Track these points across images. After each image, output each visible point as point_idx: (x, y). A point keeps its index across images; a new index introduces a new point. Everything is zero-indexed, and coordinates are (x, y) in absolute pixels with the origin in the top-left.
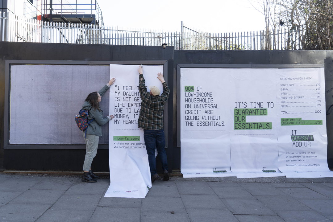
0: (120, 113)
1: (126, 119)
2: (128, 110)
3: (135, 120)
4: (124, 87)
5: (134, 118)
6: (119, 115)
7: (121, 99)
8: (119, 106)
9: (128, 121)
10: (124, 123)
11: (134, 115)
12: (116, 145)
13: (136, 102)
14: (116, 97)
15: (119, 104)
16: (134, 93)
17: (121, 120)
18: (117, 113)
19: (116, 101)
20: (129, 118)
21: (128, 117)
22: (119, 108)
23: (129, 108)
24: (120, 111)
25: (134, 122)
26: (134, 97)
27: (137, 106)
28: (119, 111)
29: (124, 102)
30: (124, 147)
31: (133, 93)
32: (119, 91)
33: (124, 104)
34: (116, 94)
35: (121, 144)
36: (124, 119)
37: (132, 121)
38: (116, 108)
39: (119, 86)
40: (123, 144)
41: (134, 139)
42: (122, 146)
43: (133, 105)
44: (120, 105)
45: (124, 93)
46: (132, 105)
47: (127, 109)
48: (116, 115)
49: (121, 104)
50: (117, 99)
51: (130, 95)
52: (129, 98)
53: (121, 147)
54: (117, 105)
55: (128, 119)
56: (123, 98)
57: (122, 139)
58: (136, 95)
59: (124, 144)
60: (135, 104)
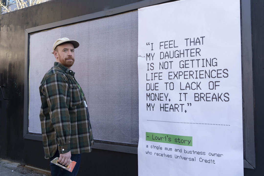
0: (154, 92)
1: (164, 102)
2: (168, 85)
3: (182, 105)
4: (162, 44)
5: (180, 100)
6: (153, 95)
7: (156, 66)
8: (153, 79)
9: (168, 106)
10: (162, 109)
11: (180, 94)
12: (149, 149)
13: (183, 70)
14: (148, 64)
15: (153, 75)
16: (179, 53)
17: (157, 103)
18: (150, 92)
19: (148, 70)
20: (170, 100)
21: (168, 99)
22: (152, 82)
23: (170, 81)
24: (155, 88)
25: (180, 109)
26: (179, 59)
27: (186, 77)
28: (152, 89)
29: (161, 71)
30: (162, 155)
31: (177, 53)
32: (152, 52)
33: (160, 74)
34: (148, 58)
35: (158, 148)
36: (162, 103)
37: (177, 106)
38: (148, 82)
39: (152, 44)
40: (161, 148)
41: (180, 141)
42: (159, 151)
43: (178, 76)
44: (155, 77)
45: (162, 54)
46: (176, 76)
47: (166, 83)
48: (148, 94)
49: (156, 75)
50: (150, 67)
51: (172, 56)
52: (169, 63)
53: (158, 154)
54: (149, 77)
55: (168, 102)
56: (160, 64)
57: (159, 139)
58: (182, 55)
59: (163, 149)
60: (181, 74)
